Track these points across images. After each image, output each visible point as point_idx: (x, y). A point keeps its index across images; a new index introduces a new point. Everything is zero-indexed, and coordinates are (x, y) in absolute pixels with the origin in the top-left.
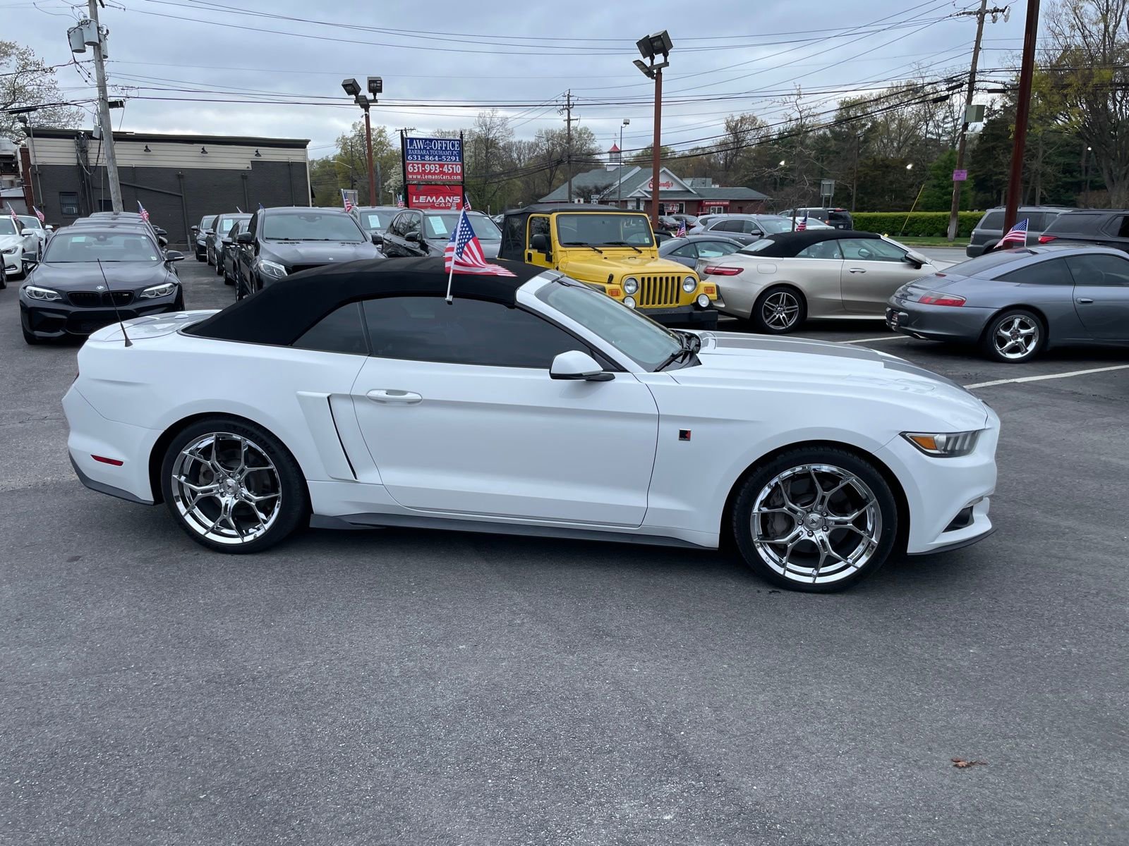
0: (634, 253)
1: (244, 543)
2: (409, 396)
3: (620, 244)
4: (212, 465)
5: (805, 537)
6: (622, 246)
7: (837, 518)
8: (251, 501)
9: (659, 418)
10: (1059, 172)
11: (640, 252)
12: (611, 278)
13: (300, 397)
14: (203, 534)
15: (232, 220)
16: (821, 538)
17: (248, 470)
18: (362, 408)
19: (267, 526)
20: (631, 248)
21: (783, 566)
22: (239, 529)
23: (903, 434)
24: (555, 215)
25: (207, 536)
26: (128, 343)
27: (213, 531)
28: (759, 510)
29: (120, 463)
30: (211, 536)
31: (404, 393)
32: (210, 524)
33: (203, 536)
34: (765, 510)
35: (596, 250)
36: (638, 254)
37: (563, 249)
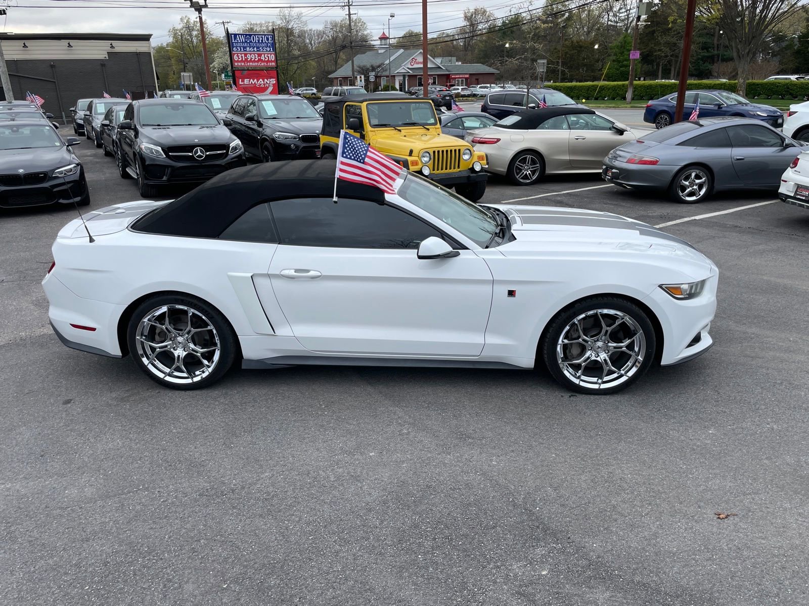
0: (423, 131)
1: (193, 382)
2: (312, 273)
3: (414, 124)
4: (166, 328)
5: (593, 358)
6: (415, 126)
7: (615, 345)
8: (197, 352)
9: (493, 282)
10: (699, 49)
11: (428, 129)
12: (411, 152)
13: (230, 277)
14: (162, 377)
15: (103, 104)
16: (604, 358)
17: (194, 330)
18: (277, 283)
19: (210, 370)
20: (422, 127)
21: (579, 378)
22: (189, 372)
23: (660, 286)
24: (365, 103)
25: (165, 379)
26: (92, 240)
27: (170, 375)
28: (563, 342)
29: (94, 329)
30: (168, 379)
31: (308, 271)
32: (167, 370)
33: (163, 379)
34: (566, 341)
35: (396, 129)
36: (427, 131)
37: (373, 129)
